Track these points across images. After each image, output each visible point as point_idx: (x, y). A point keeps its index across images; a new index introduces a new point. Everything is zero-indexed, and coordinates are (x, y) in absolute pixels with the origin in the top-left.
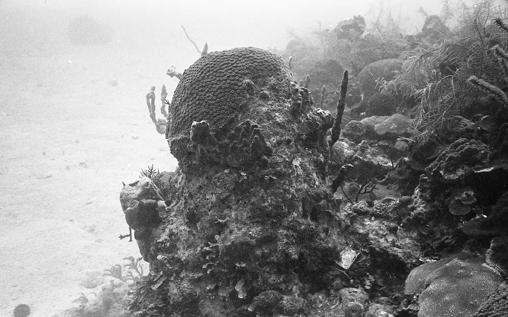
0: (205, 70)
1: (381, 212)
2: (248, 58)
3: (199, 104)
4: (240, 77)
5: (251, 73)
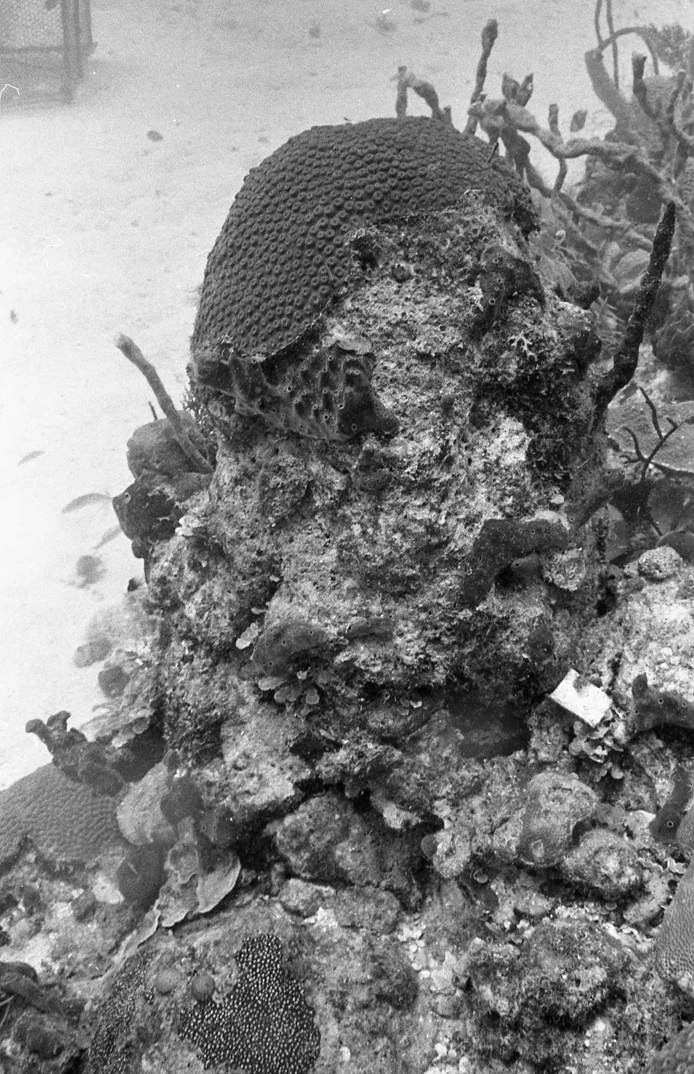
0: (275, 185)
2: (379, 162)
3: (243, 279)
4: (344, 220)
5: (373, 211)
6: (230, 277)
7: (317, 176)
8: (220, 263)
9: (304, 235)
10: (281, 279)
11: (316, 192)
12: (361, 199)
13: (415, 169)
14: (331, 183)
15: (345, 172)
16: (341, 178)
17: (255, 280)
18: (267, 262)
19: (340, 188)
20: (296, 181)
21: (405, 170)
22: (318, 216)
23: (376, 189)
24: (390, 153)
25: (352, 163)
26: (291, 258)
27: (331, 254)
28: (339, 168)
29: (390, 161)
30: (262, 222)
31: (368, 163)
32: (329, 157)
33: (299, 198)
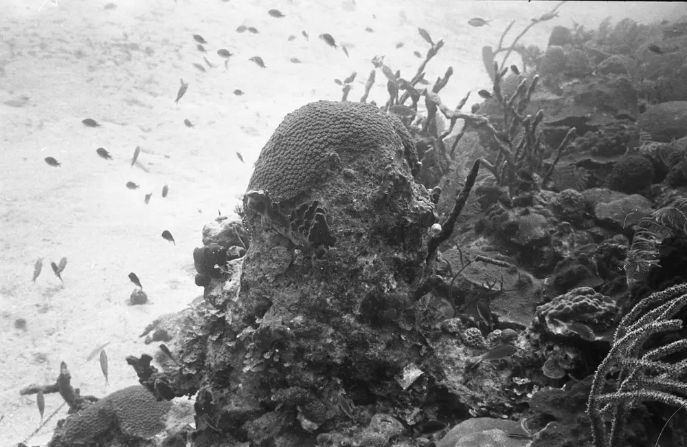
0: (298, 124)
1: (469, 339)
2: (346, 123)
3: (277, 164)
4: (327, 147)
5: (340, 144)
6: (271, 162)
7: (317, 125)
8: (267, 154)
9: (308, 149)
10: (294, 167)
11: (316, 132)
12: (336, 139)
13: (362, 129)
14: (323, 129)
15: (330, 125)
16: (328, 127)
17: (282, 165)
18: (289, 158)
19: (327, 132)
20: (308, 125)
21: (357, 129)
22: (316, 142)
23: (342, 135)
24: (351, 121)
25: (334, 121)
26: (300, 159)
27: (319, 160)
28: (328, 123)
29: (351, 124)
30: (289, 140)
31: (341, 123)
32: (324, 117)
33: (308, 132)
